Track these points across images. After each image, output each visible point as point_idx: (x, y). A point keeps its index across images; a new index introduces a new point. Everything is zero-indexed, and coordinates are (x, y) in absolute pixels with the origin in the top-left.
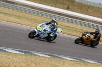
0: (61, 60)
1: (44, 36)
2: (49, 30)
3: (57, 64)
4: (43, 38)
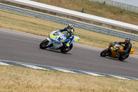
0: (24, 69)
1: (59, 46)
2: (64, 38)
3: (19, 75)
4: (58, 49)
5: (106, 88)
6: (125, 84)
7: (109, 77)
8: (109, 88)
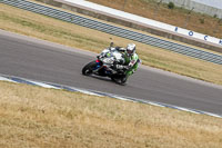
5: (64, 108)
6: (93, 102)
7: (68, 90)
8: (69, 109)
